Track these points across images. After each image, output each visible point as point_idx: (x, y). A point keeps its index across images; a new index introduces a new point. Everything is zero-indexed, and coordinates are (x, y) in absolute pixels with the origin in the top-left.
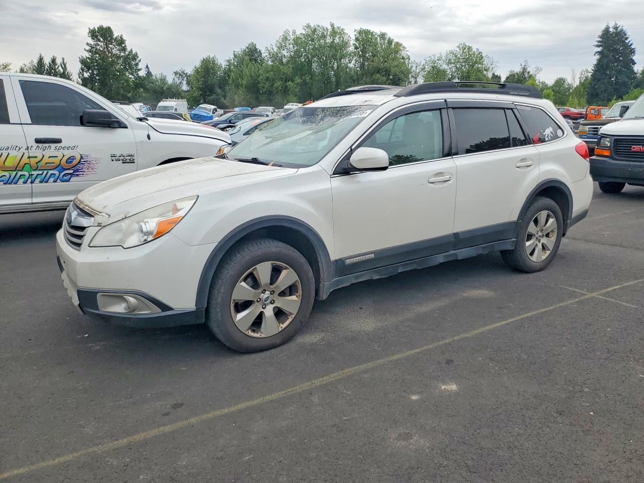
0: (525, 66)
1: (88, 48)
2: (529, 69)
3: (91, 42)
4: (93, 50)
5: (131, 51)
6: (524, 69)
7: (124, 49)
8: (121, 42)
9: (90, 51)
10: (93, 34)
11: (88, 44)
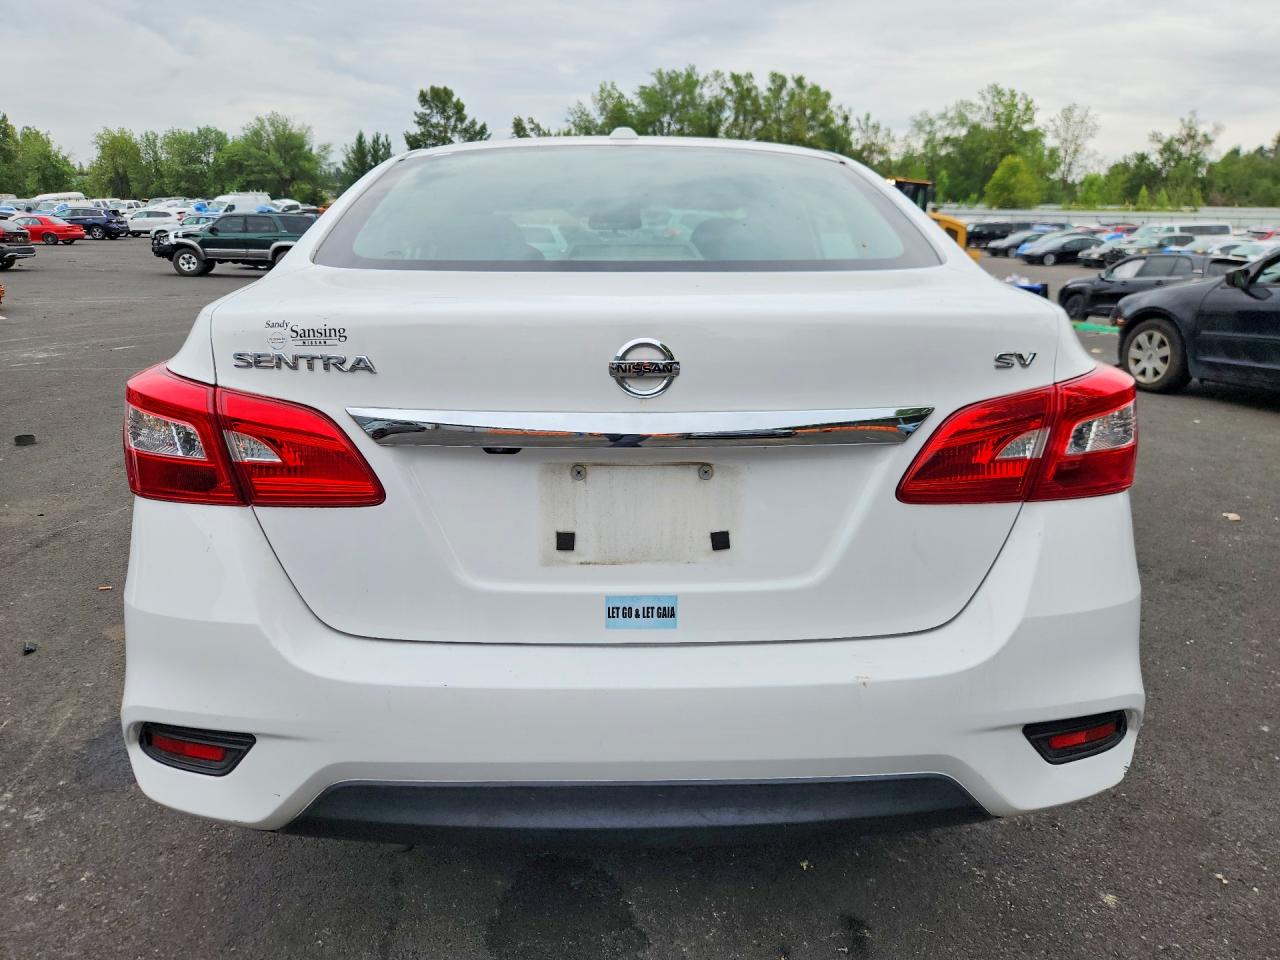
0: (1190, 122)
1: (417, 119)
2: (1202, 129)
3: (421, 109)
4: (423, 121)
5: (473, 123)
6: (1190, 129)
7: (461, 119)
8: (459, 108)
9: (419, 124)
10: (423, 98)
11: (416, 114)
